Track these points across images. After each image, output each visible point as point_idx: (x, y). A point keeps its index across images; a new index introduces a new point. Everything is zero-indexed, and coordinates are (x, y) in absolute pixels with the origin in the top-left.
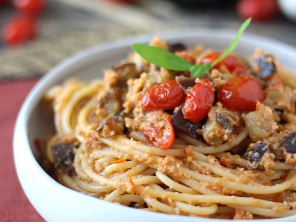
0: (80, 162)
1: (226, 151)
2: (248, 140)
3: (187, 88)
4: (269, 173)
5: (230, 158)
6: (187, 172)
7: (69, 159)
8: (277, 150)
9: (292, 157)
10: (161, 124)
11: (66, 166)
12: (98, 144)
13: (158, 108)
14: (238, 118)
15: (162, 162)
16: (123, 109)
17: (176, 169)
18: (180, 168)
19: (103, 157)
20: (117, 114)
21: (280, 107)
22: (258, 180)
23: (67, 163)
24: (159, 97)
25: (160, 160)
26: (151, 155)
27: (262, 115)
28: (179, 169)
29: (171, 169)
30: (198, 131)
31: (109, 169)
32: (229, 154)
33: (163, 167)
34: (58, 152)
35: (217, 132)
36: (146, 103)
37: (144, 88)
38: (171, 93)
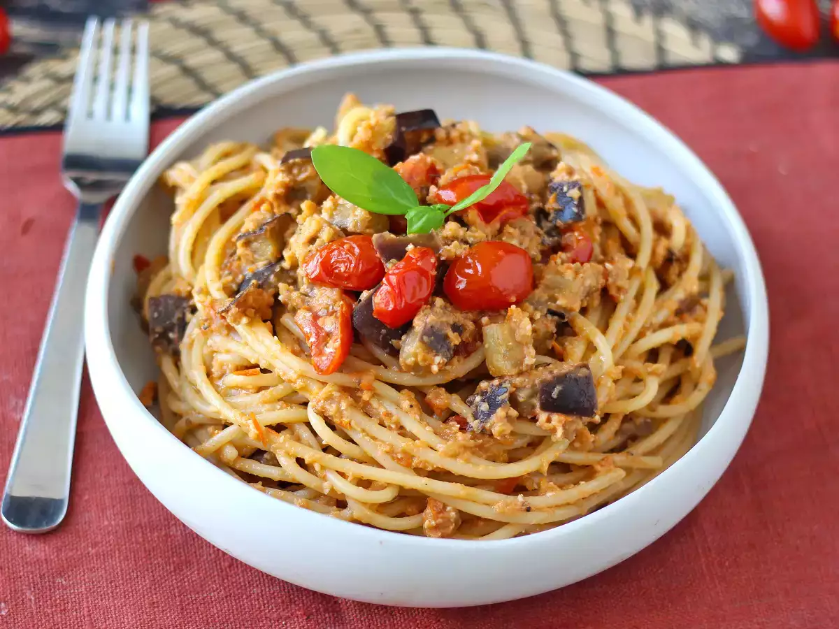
0: (191, 345)
1: (439, 386)
2: (483, 373)
3: (388, 260)
5: (441, 399)
6: (358, 420)
7: (176, 329)
8: (523, 404)
9: (549, 420)
10: (328, 326)
11: (170, 341)
12: (224, 325)
13: (334, 285)
14: (471, 326)
15: (318, 392)
16: (281, 258)
17: (339, 411)
18: (346, 409)
19: (228, 352)
20: (270, 266)
21: (559, 307)
23: (171, 335)
24: (336, 268)
25: (317, 387)
26: (302, 376)
27: (512, 332)
28: (345, 412)
29: (331, 410)
30: (394, 341)
31: (229, 379)
33: (317, 403)
34: (160, 314)
36: (313, 272)
37: (318, 241)
38: (359, 264)
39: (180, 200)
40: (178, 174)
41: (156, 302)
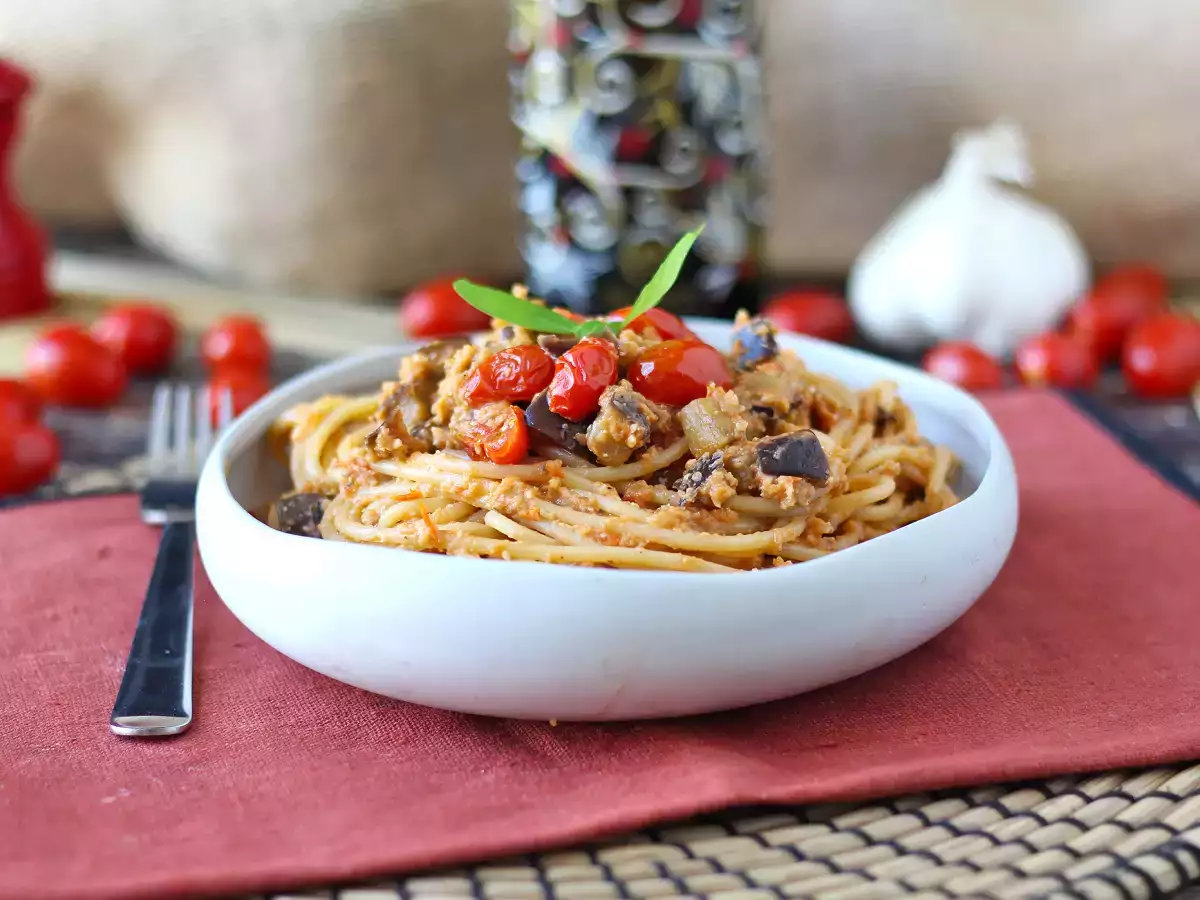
1: (637, 479)
2: (687, 454)
3: (559, 354)
4: (723, 515)
5: (644, 490)
6: (547, 508)
8: (742, 469)
9: (774, 483)
10: (499, 419)
12: (370, 476)
13: (498, 397)
14: (665, 414)
15: (494, 489)
16: (431, 415)
17: (525, 502)
18: (532, 499)
21: (765, 403)
22: (700, 525)
24: (500, 374)
25: (492, 485)
26: (475, 477)
27: (717, 405)
28: (531, 502)
29: (513, 503)
30: (579, 435)
31: (387, 516)
32: (644, 482)
34: (289, 508)
35: (612, 429)
37: (473, 363)
38: (526, 364)
41: (283, 501)
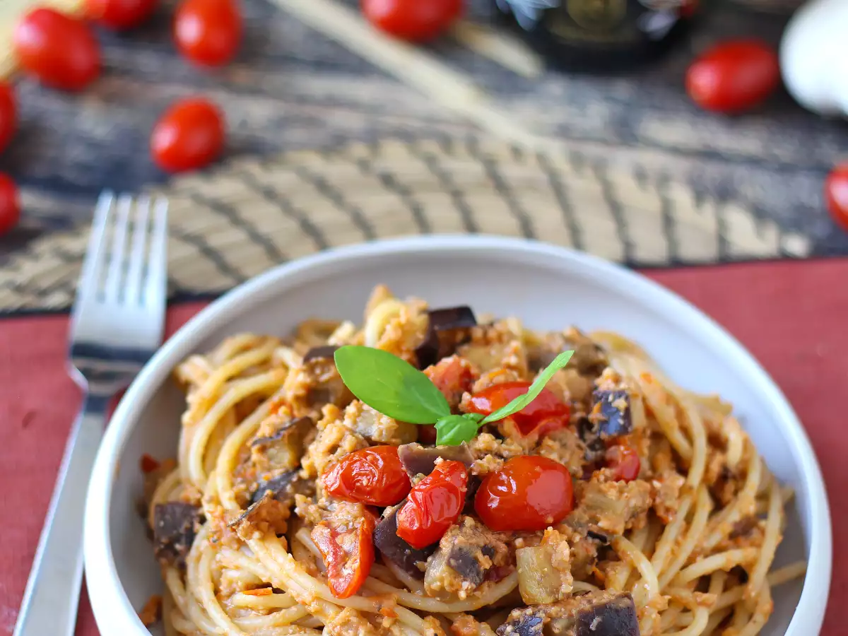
0: (199, 559)
1: (467, 613)
2: (515, 600)
3: (414, 474)
5: (469, 628)
7: (183, 540)
10: (347, 543)
11: (176, 553)
12: (234, 538)
13: (355, 500)
14: (503, 548)
15: (334, 617)
16: (299, 467)
19: (237, 568)
20: (287, 475)
21: (601, 529)
23: (178, 547)
24: (358, 481)
25: (333, 611)
26: (318, 598)
27: (549, 557)
30: (419, 563)
31: (238, 599)
32: (471, 618)
33: (333, 628)
34: (165, 523)
35: (446, 583)
36: (332, 486)
37: (339, 450)
38: (382, 478)
39: (192, 398)
40: (193, 369)
41: (162, 509)
